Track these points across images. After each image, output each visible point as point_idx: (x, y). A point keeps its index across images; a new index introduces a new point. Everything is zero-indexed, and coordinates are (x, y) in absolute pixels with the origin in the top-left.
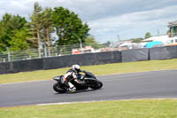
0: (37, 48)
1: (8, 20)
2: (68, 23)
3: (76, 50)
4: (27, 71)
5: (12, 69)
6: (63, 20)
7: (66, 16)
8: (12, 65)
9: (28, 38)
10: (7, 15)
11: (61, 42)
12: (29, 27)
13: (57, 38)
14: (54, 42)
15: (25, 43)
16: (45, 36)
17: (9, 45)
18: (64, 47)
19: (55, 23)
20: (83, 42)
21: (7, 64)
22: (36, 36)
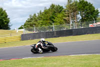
0: (69, 23)
1: (53, 7)
2: (87, 9)
3: (91, 25)
4: (64, 36)
5: (55, 35)
6: (84, 7)
7: (86, 5)
8: (55, 33)
9: (64, 18)
10: (52, 5)
11: (83, 20)
12: (65, 11)
13: (81, 18)
14: (79, 20)
15: (63, 20)
16: (74, 17)
17: (54, 22)
18: (85, 23)
19: (79, 9)
20: (96, 20)
21: (53, 33)
22: (69, 16)
